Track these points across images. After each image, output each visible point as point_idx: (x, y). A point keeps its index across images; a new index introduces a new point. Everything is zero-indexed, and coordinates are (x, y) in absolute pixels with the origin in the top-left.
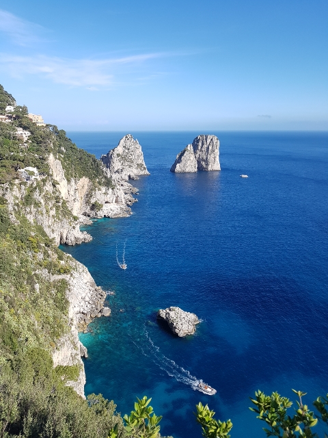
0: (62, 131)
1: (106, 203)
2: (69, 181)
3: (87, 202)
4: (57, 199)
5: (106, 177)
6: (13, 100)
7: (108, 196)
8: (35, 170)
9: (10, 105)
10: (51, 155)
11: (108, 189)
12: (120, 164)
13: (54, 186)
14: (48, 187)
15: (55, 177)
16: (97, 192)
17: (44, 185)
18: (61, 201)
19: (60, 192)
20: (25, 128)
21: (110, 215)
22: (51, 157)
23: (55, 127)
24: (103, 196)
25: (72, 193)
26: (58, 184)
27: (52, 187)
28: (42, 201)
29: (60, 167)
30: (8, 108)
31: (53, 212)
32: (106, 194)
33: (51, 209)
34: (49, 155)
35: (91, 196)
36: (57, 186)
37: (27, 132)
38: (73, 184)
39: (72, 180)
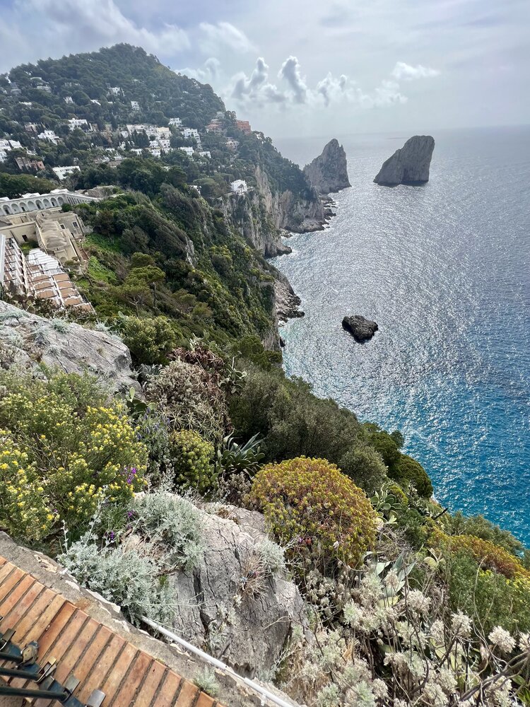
0: (269, 139)
1: (307, 217)
2: (273, 195)
3: (290, 217)
4: (263, 212)
5: (307, 190)
6: (222, 104)
7: (309, 210)
8: (244, 183)
9: (220, 110)
10: (258, 167)
11: (309, 203)
13: (261, 200)
14: (256, 201)
15: (260, 191)
16: (299, 207)
17: (252, 199)
18: (267, 215)
19: (265, 206)
20: (235, 137)
22: (258, 170)
23: (262, 135)
24: (304, 210)
25: (276, 206)
26: (265, 198)
27: (258, 201)
28: (250, 215)
29: (266, 179)
30: (219, 113)
31: (259, 226)
32: (307, 207)
33: (258, 223)
34: (256, 166)
35: (293, 210)
37: (235, 142)
38: (277, 197)
39: (277, 193)
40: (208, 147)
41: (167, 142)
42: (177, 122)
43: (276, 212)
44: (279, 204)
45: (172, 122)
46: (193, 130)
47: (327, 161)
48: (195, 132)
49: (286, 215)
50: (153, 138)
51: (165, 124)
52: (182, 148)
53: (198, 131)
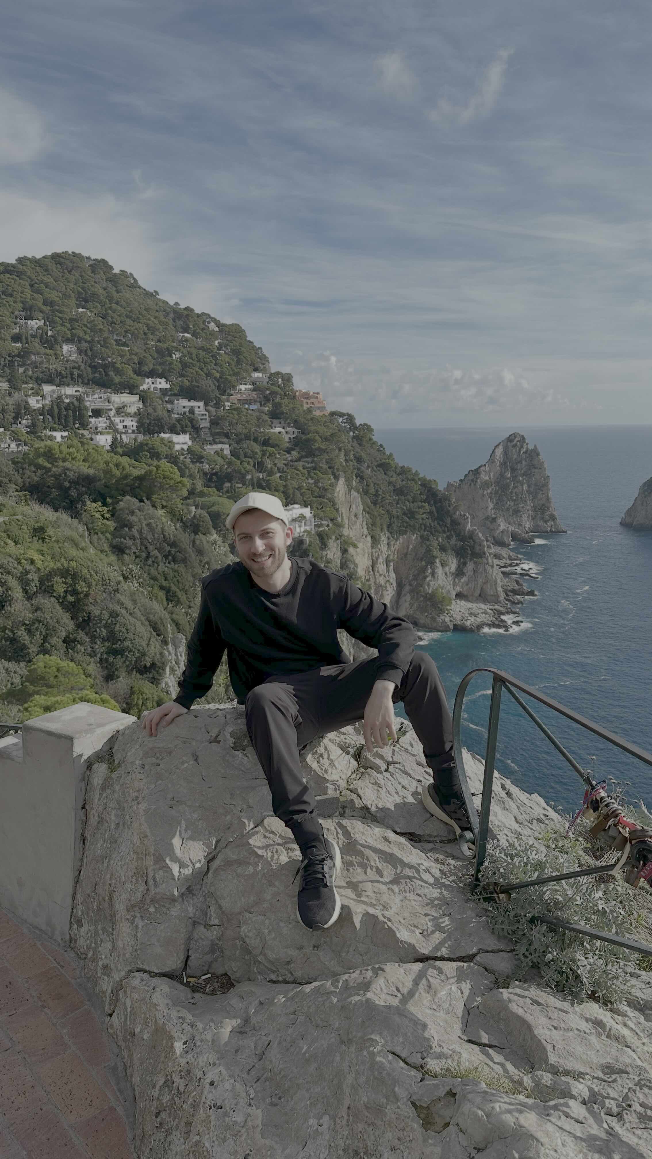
0: (367, 428)
1: (460, 595)
2: (375, 541)
5: (460, 535)
6: (264, 359)
7: (465, 580)
8: (307, 512)
9: (256, 370)
10: (341, 481)
11: (465, 564)
12: (491, 506)
13: (344, 551)
14: (333, 553)
15: (345, 532)
17: (324, 545)
19: (356, 565)
20: (288, 421)
21: (468, 623)
22: (341, 486)
23: (350, 418)
24: (451, 580)
25: (381, 567)
26: (355, 546)
27: (339, 554)
29: (358, 507)
30: (256, 375)
32: (459, 573)
34: (336, 478)
35: (425, 577)
36: (351, 550)
37: (290, 430)
38: (384, 547)
39: (384, 538)
40: (227, 436)
41: (132, 423)
42: (159, 386)
43: (382, 581)
44: (387, 562)
45: (147, 384)
46: (192, 403)
47: (502, 475)
48: (199, 406)
49: (407, 588)
50: (97, 413)
51: (132, 389)
52: (162, 435)
53: (206, 405)
